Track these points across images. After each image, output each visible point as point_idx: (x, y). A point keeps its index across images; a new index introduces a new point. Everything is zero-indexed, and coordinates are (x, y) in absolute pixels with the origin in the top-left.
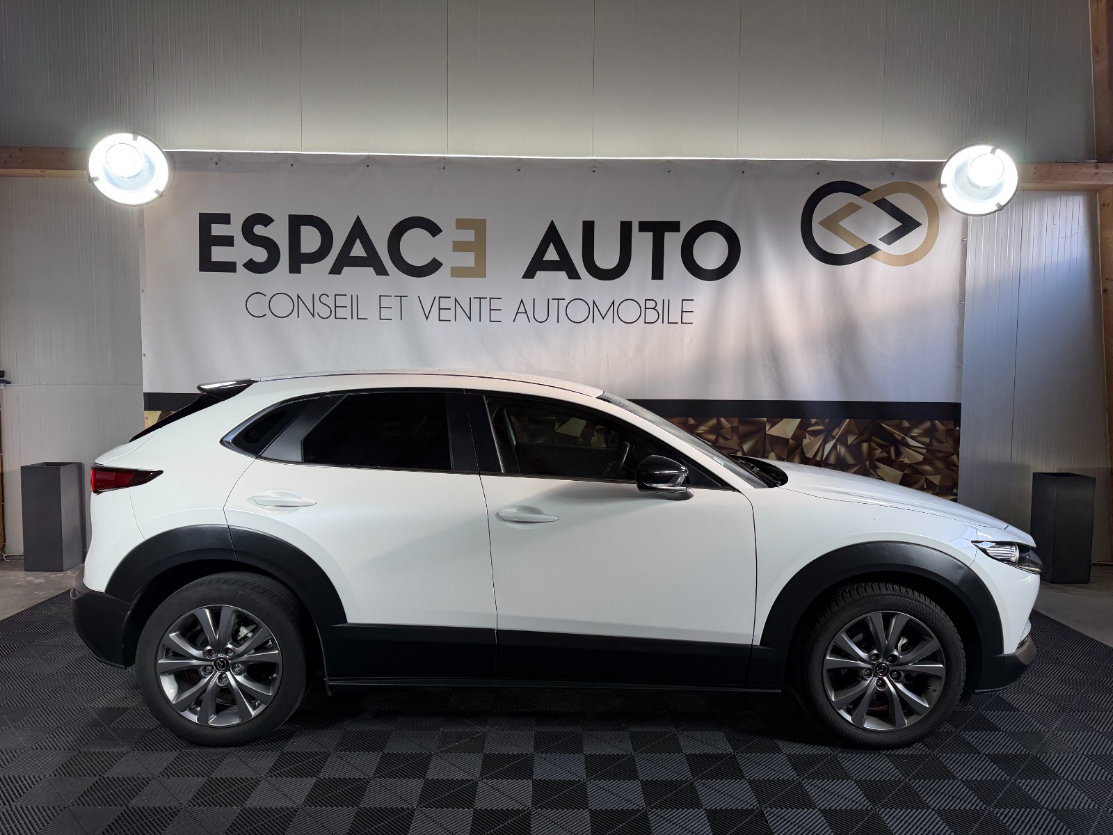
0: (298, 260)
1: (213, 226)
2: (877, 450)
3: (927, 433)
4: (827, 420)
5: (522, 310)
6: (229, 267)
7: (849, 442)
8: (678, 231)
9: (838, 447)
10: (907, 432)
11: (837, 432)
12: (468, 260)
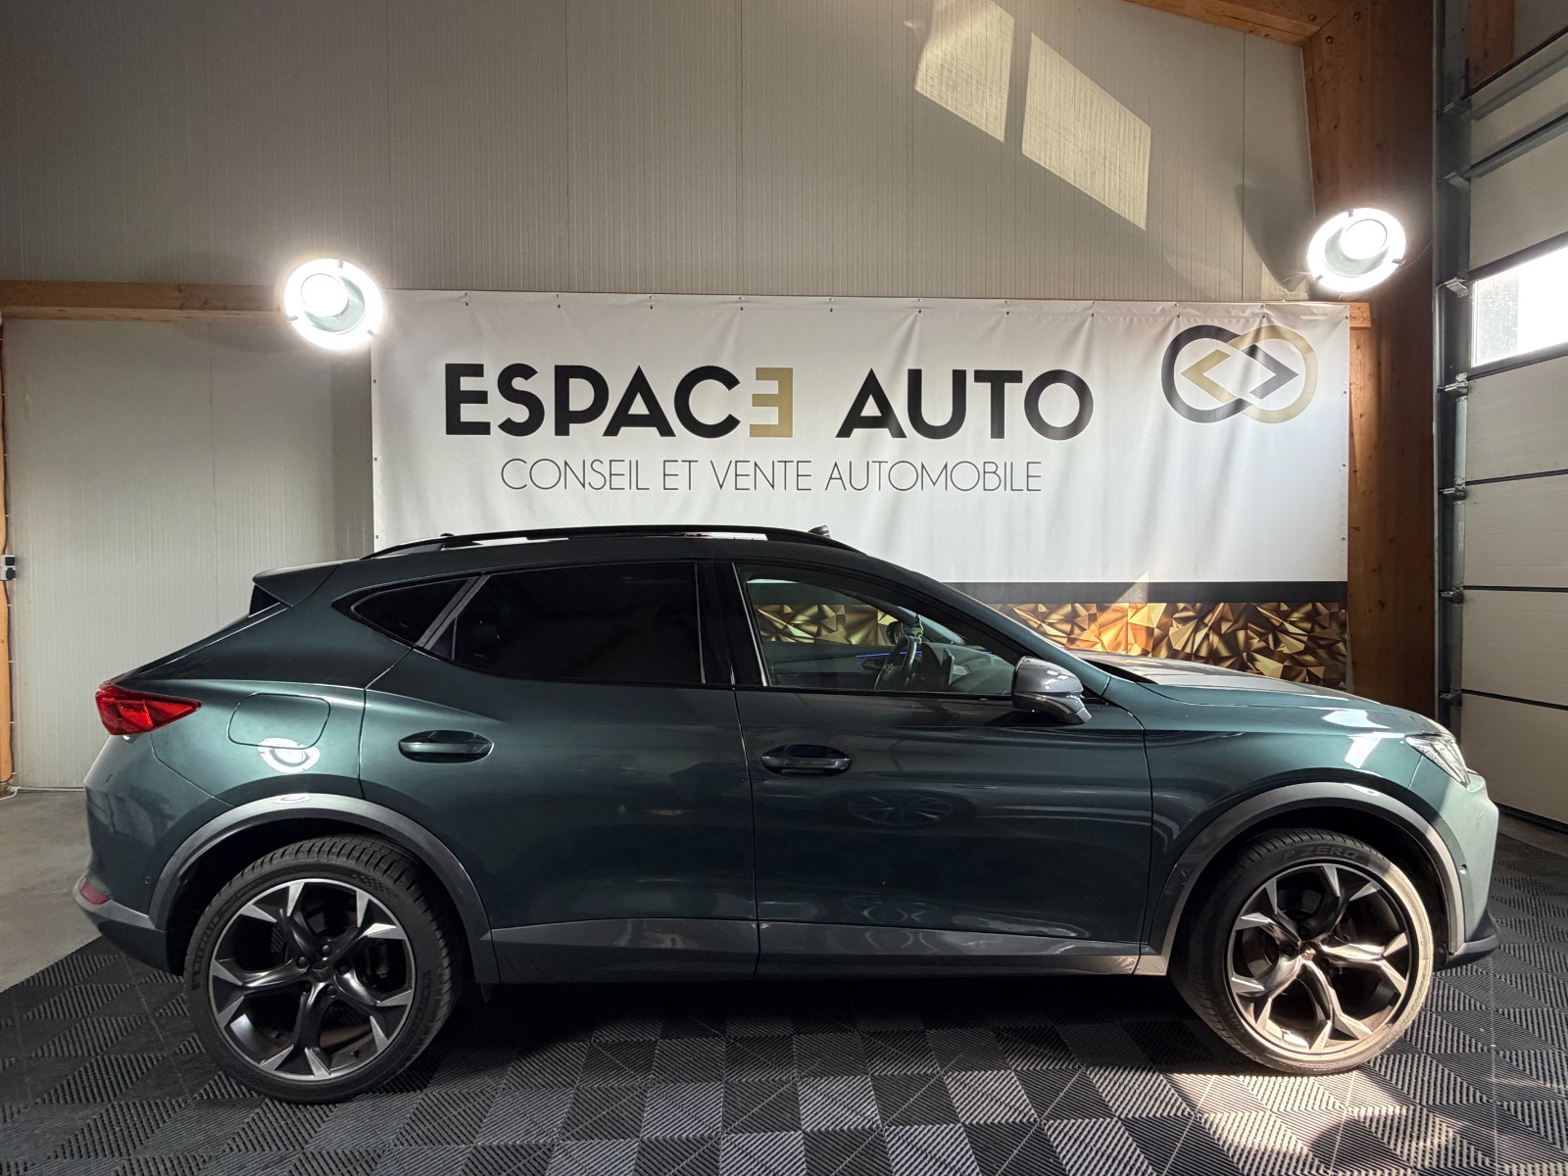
0: (565, 420)
1: (462, 379)
2: (1253, 638)
3: (1307, 618)
4: (1198, 605)
5: (836, 475)
6: (482, 428)
7: (1223, 632)
8: (1021, 382)
9: (1211, 636)
10: (1285, 616)
11: (1210, 619)
12: (770, 416)
